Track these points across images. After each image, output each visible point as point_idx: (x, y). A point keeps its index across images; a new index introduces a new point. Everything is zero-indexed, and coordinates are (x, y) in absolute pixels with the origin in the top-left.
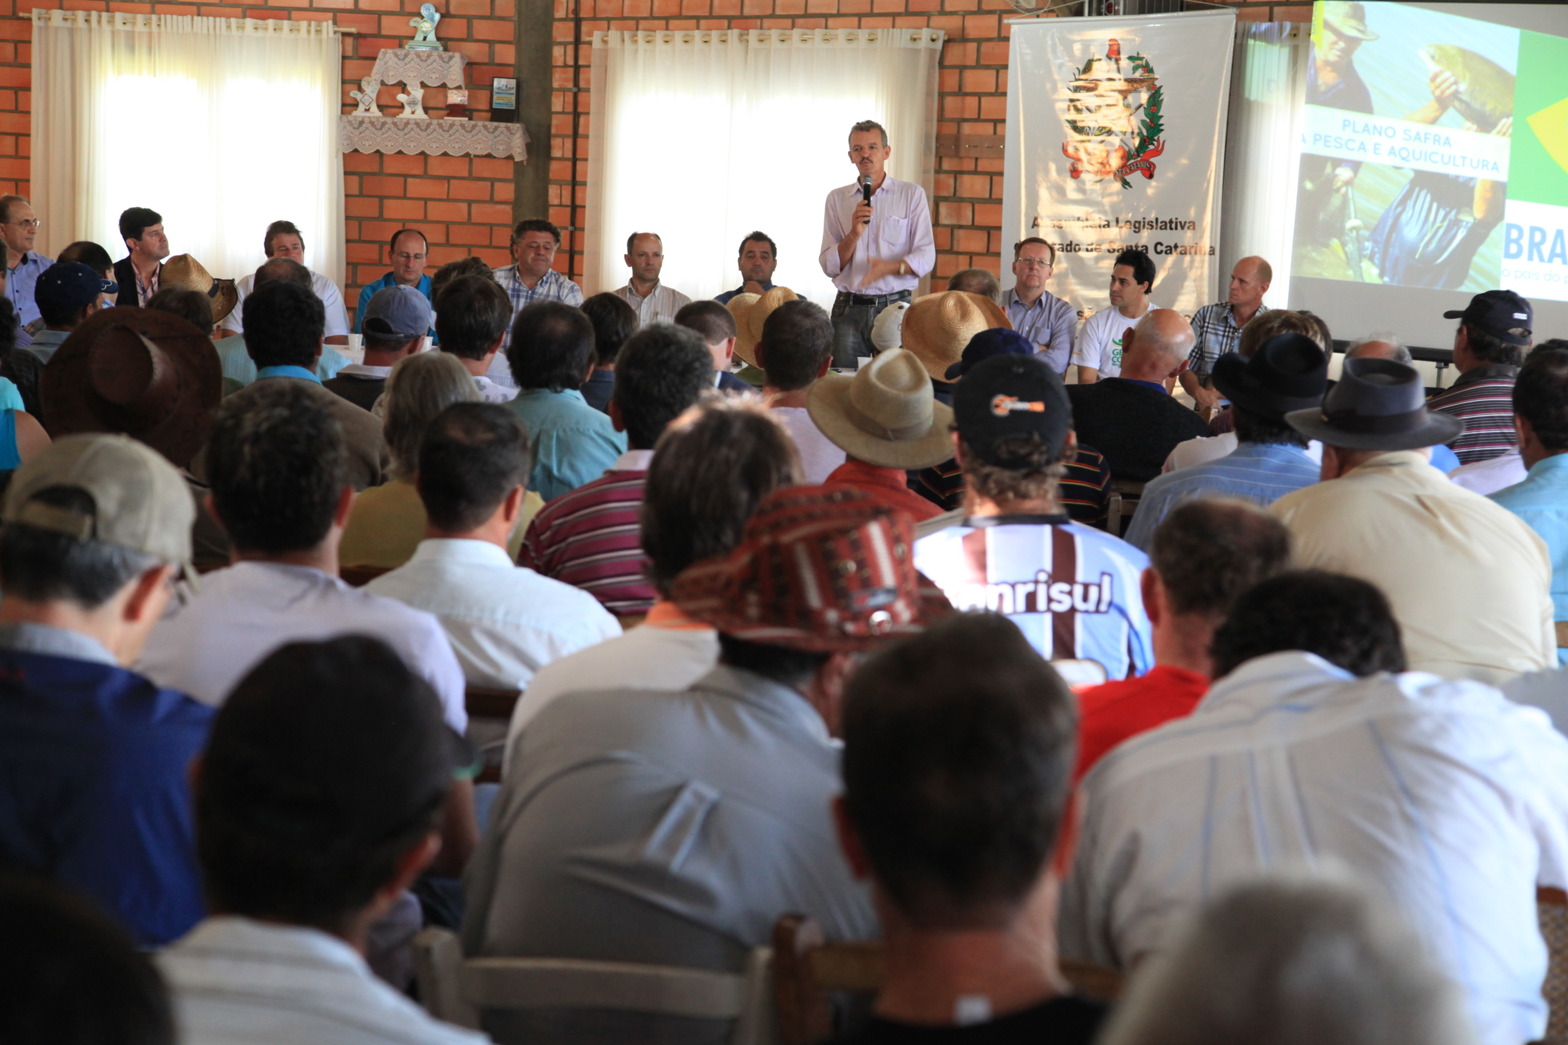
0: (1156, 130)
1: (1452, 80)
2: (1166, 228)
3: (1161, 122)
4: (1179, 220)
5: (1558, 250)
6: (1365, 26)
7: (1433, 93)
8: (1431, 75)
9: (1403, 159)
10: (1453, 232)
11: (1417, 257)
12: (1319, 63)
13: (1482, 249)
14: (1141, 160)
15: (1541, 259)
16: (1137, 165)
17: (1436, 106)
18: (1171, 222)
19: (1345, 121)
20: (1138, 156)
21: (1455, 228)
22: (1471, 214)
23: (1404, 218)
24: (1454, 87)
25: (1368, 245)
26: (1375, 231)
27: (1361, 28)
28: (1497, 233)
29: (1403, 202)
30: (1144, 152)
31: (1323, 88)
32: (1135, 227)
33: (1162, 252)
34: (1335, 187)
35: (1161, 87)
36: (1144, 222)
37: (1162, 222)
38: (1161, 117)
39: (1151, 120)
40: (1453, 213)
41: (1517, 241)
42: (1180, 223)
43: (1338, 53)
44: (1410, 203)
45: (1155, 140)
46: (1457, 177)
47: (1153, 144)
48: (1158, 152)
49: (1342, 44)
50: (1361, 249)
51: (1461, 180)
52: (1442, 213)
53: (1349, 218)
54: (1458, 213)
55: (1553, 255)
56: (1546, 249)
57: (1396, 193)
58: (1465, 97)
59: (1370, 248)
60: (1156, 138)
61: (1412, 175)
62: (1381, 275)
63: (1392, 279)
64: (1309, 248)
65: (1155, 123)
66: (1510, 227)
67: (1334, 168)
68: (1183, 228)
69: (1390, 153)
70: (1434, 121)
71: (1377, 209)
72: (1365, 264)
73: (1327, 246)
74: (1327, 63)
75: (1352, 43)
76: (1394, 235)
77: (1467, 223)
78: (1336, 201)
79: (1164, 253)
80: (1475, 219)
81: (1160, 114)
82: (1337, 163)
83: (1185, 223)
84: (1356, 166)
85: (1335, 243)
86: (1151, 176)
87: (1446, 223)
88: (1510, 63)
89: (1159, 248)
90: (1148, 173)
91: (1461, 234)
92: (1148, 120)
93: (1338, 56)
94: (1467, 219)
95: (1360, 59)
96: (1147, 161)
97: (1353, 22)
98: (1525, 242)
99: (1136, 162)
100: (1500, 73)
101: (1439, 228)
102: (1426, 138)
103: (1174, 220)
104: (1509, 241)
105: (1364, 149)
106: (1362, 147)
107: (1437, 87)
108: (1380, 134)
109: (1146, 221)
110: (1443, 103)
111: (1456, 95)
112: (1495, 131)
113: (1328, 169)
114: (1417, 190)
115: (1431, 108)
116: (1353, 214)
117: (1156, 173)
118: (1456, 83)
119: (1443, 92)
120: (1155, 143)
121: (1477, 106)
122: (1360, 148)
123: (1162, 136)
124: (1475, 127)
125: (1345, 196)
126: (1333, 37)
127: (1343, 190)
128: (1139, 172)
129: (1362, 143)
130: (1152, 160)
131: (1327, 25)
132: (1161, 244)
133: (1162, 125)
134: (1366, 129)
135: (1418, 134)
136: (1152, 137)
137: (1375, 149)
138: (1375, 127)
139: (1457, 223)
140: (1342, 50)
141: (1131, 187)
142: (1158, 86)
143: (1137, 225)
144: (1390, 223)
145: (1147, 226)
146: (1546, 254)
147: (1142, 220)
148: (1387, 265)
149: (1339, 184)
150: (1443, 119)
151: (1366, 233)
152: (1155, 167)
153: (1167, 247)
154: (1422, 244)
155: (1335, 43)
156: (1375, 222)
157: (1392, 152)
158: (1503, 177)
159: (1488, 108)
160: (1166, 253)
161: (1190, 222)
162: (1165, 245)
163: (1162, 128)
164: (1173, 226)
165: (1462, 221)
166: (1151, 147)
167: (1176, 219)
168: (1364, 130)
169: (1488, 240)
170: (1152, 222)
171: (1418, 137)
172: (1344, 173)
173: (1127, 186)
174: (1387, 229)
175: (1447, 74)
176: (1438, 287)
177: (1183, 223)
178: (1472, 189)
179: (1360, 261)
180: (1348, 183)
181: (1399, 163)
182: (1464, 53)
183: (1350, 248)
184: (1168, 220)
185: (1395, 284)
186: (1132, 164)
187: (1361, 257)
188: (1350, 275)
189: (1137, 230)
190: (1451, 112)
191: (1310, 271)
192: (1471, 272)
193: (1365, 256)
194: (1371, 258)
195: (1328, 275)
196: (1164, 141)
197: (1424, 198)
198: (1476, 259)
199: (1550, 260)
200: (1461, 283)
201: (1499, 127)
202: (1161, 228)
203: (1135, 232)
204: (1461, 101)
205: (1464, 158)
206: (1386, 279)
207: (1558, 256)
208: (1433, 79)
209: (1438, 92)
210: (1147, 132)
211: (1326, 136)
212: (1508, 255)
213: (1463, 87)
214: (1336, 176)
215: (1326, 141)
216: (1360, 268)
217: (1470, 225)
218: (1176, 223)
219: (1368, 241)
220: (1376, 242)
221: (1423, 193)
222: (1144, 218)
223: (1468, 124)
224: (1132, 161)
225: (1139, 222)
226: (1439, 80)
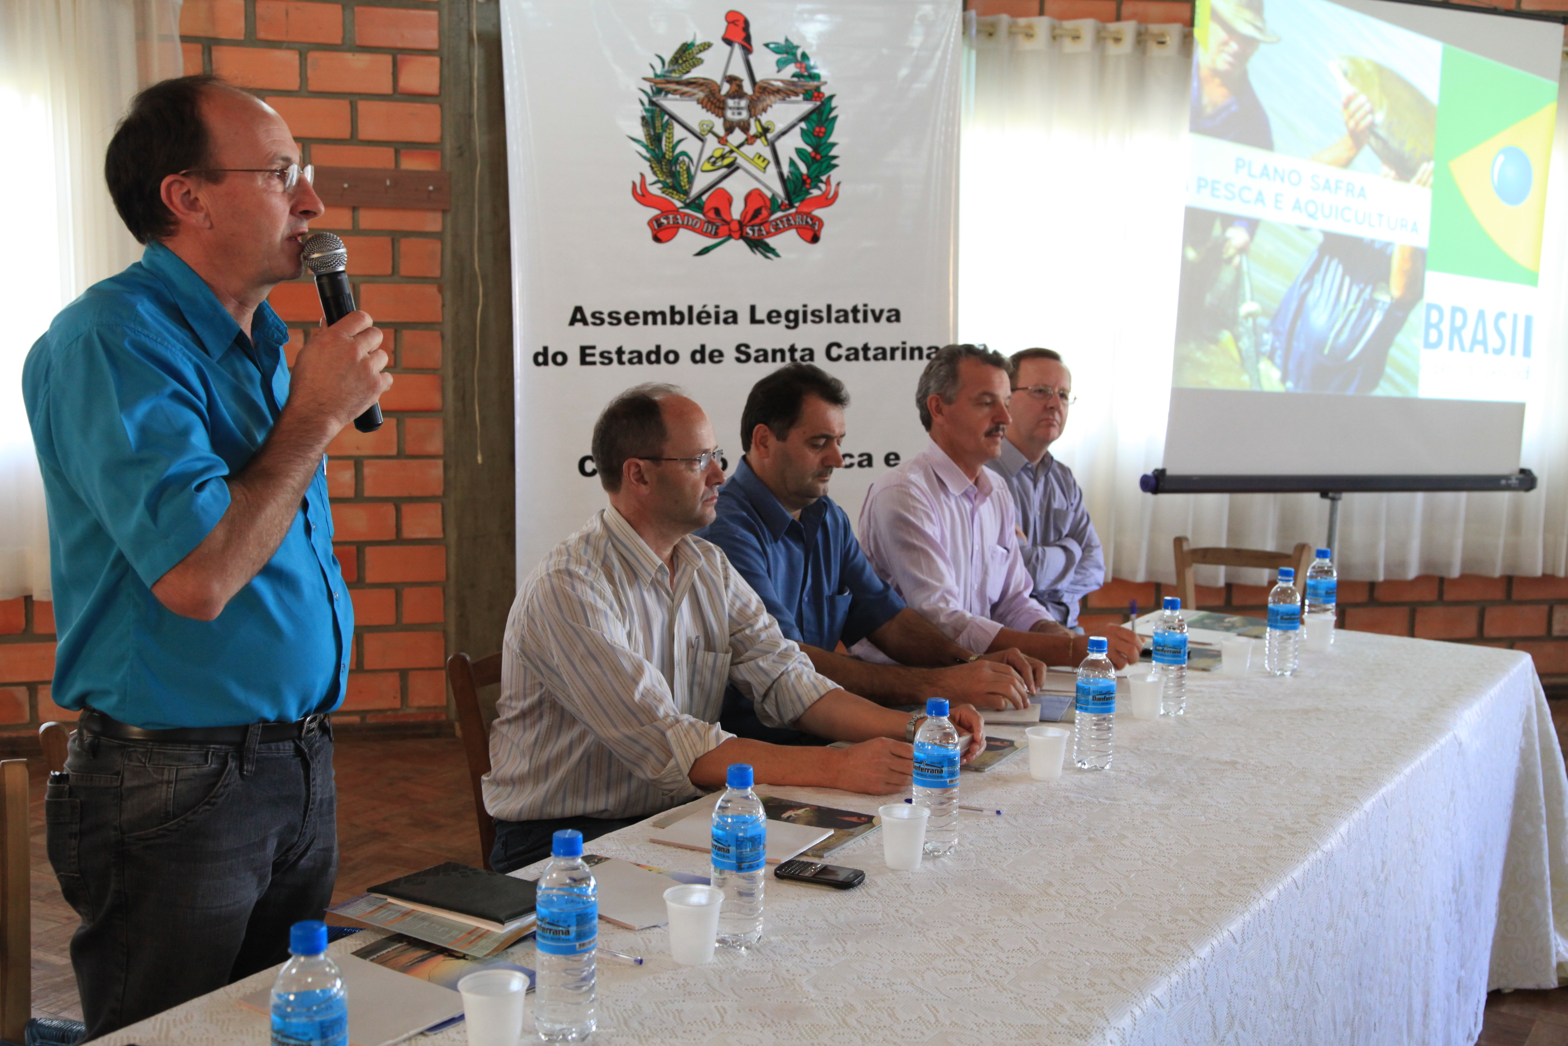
0: (824, 165)
1: (1367, 107)
2: (846, 320)
3: (833, 153)
4: (869, 308)
5: (1480, 337)
6: (1263, 20)
7: (1347, 123)
8: (1344, 99)
9: (1311, 216)
10: (1368, 316)
11: (1326, 351)
12: (1204, 71)
13: (1400, 338)
14: (797, 213)
15: (1462, 349)
16: (788, 220)
17: (1349, 142)
18: (855, 310)
19: (1238, 159)
20: (791, 205)
21: (1370, 311)
22: (1388, 291)
23: (1311, 298)
24: (1369, 118)
25: (1267, 337)
26: (1276, 318)
27: (1259, 24)
28: (1416, 317)
29: (1309, 277)
30: (802, 201)
31: (1209, 110)
32: (787, 319)
33: (839, 357)
34: (1225, 256)
35: (831, 97)
36: (805, 313)
37: (838, 311)
38: (834, 145)
39: (816, 149)
40: (1368, 290)
41: (1437, 326)
42: (873, 312)
43: (1229, 59)
44: (1318, 277)
45: (822, 182)
46: (1373, 241)
47: (820, 189)
48: (827, 201)
49: (1234, 46)
50: (1258, 344)
51: (1377, 246)
52: (1355, 291)
53: (1244, 301)
54: (1373, 291)
55: (1474, 342)
56: (1467, 335)
57: (1302, 265)
58: (1382, 132)
59: (1270, 342)
60: (824, 178)
61: (1320, 238)
62: (1284, 380)
63: (1296, 385)
64: (1192, 345)
65: (823, 154)
66: (1430, 307)
67: (1225, 227)
68: (877, 319)
69: (1295, 207)
70: (1347, 164)
71: (1279, 286)
72: (1265, 365)
73: (1215, 341)
74: (1215, 73)
75: (1248, 44)
76: (1299, 323)
77: (1384, 303)
78: (1227, 276)
79: (843, 359)
80: (1392, 298)
81: (832, 140)
82: (1229, 220)
83: (882, 312)
84: (1252, 225)
85: (1226, 336)
86: (815, 239)
87: (1359, 305)
88: (1431, 91)
89: (835, 352)
90: (810, 234)
91: (1377, 318)
92: (809, 149)
93: (1230, 64)
94: (1384, 298)
95: (1257, 67)
96: (809, 214)
97: (1248, 15)
98: (1445, 327)
99: (787, 216)
100: (1420, 100)
101: (1351, 311)
102: (1337, 187)
103: (861, 307)
104: (1428, 326)
105: (1262, 201)
106: (1260, 198)
107: (1351, 116)
108: (1282, 179)
109: (809, 310)
110: (1358, 138)
111: (1371, 128)
112: (1414, 180)
113: (1217, 230)
114: (1326, 259)
115: (1343, 145)
116: (1248, 295)
117: (824, 234)
118: (1371, 112)
119: (1357, 124)
120: (823, 186)
121: (1394, 144)
122: (1257, 200)
123: (835, 175)
124: (1393, 173)
125: (1239, 269)
126: (1221, 34)
127: (1236, 260)
128: (793, 232)
129: (1260, 194)
130: (818, 213)
131: (1215, 16)
132: (839, 346)
133: (835, 157)
134: (1265, 172)
135: (1327, 181)
136: (817, 177)
137: (1277, 201)
138: (1276, 171)
139: (1371, 304)
140: (1234, 55)
141: (777, 255)
142: (827, 94)
143: (792, 316)
144: (1293, 306)
145: (810, 317)
146: (1467, 344)
147: (801, 310)
148: (1291, 365)
149: (1231, 251)
150: (1358, 161)
151: (1264, 321)
152: (821, 224)
153: (849, 349)
154: (1332, 335)
155: (1225, 43)
156: (1275, 306)
157: (1297, 206)
158: (1422, 241)
159: (1407, 148)
160: (848, 358)
161: (890, 311)
162: (845, 346)
163: (834, 162)
164: (860, 316)
165: (1377, 301)
166: (815, 192)
167: (865, 305)
168: (1262, 174)
169: (1407, 326)
170: (820, 311)
171: (1327, 186)
172: (1237, 236)
173: (770, 255)
174: (1290, 315)
175: (1362, 99)
176: (1350, 392)
177: (877, 313)
178: (1388, 259)
179: (1258, 361)
180: (1243, 250)
181: (1306, 222)
182: (1381, 70)
183: (1245, 343)
184: (849, 308)
185: (1299, 391)
186: (780, 219)
187: (1259, 354)
188: (1243, 382)
189: (792, 324)
190: (1366, 151)
191: (1196, 380)
192: (1388, 370)
193: (1263, 354)
194: (1271, 357)
195: (1217, 383)
196: (838, 184)
197: (1335, 270)
198: (1393, 352)
199: (1471, 350)
200: (1375, 384)
201: (1419, 175)
202: (837, 320)
203: (788, 327)
204: (1377, 137)
205: (1381, 215)
206: (1290, 385)
207: (1479, 343)
208: (1346, 105)
209: (1352, 124)
210: (808, 167)
211: (1214, 182)
212: (1428, 345)
213: (1380, 117)
214: (1226, 240)
215: (1213, 189)
216: (1257, 371)
217: (1386, 306)
218: (865, 313)
219: (1267, 331)
220: (1277, 334)
221: (1334, 263)
222: (805, 306)
223: (1386, 169)
224: (779, 214)
225: (796, 313)
226: (1353, 106)
